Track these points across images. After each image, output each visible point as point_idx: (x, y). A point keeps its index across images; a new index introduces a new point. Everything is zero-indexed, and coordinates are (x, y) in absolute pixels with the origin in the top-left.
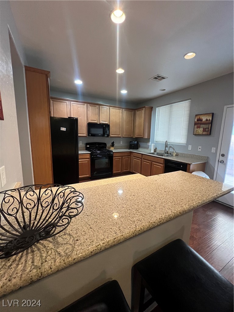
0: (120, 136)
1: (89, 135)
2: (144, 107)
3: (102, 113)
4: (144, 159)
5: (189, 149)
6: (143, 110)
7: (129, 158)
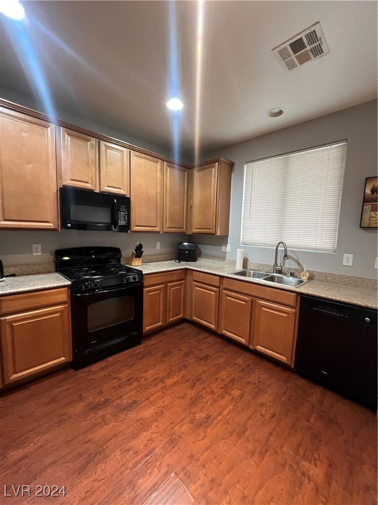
0: (157, 229)
1: (64, 225)
2: (218, 161)
3: (107, 163)
4: (225, 289)
5: (344, 263)
6: (214, 167)
7: (181, 285)
